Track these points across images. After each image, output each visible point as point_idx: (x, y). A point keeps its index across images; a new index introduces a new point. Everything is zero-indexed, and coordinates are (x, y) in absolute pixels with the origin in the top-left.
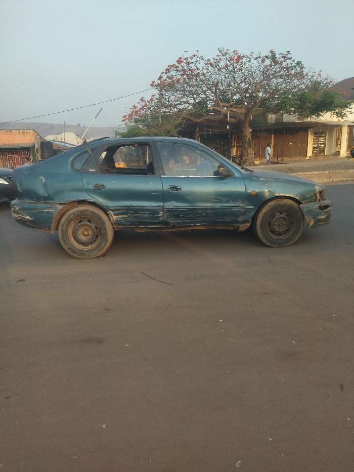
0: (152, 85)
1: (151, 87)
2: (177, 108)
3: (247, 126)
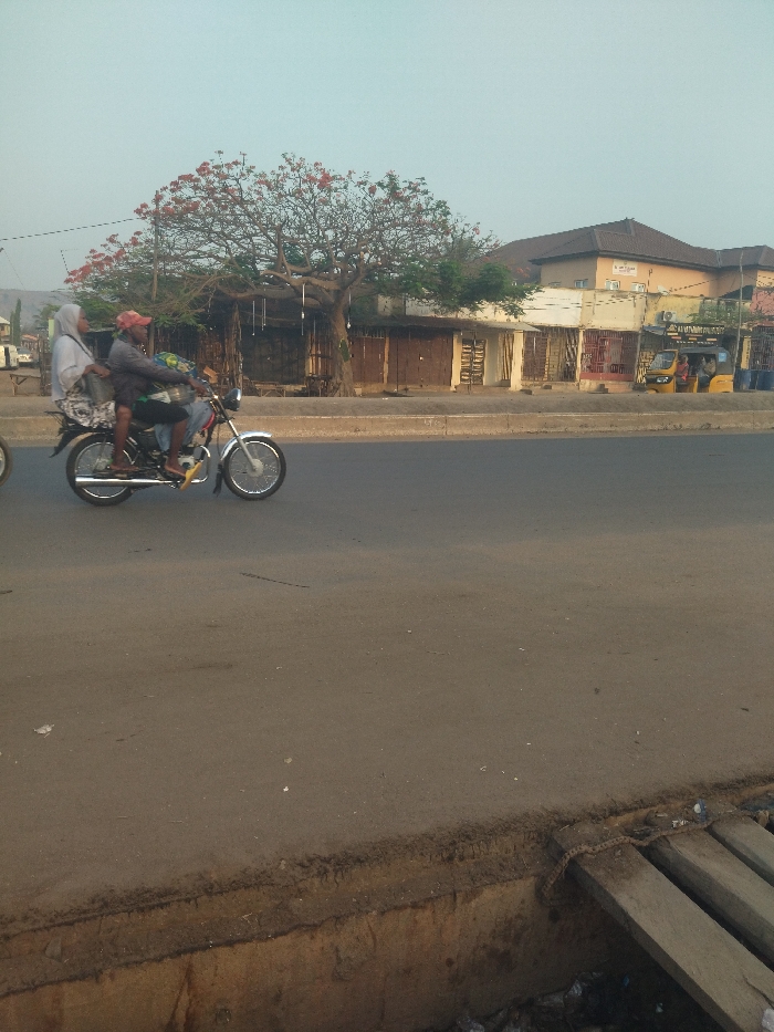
0: (138, 211)
1: (137, 216)
2: (192, 265)
3: (341, 317)
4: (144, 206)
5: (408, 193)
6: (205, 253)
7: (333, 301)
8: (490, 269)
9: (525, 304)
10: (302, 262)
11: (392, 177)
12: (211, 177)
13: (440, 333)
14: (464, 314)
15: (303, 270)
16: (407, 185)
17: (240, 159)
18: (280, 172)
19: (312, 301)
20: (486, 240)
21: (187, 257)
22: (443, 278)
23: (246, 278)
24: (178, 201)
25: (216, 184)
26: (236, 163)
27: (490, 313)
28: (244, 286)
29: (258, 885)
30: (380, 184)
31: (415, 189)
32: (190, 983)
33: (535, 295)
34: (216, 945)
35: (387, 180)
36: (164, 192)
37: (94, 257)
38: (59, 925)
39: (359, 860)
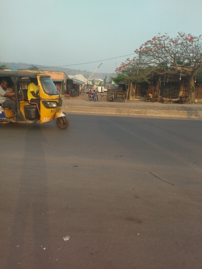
0: (135, 52)
1: (135, 53)
2: (148, 66)
4: (137, 50)
6: (152, 62)
7: (190, 74)
10: (181, 63)
12: (156, 41)
15: (182, 65)
17: (165, 35)
18: (177, 38)
19: (183, 75)
21: (148, 63)
23: (163, 69)
24: (146, 48)
25: (157, 43)
28: (163, 71)
36: (143, 46)
37: (123, 64)
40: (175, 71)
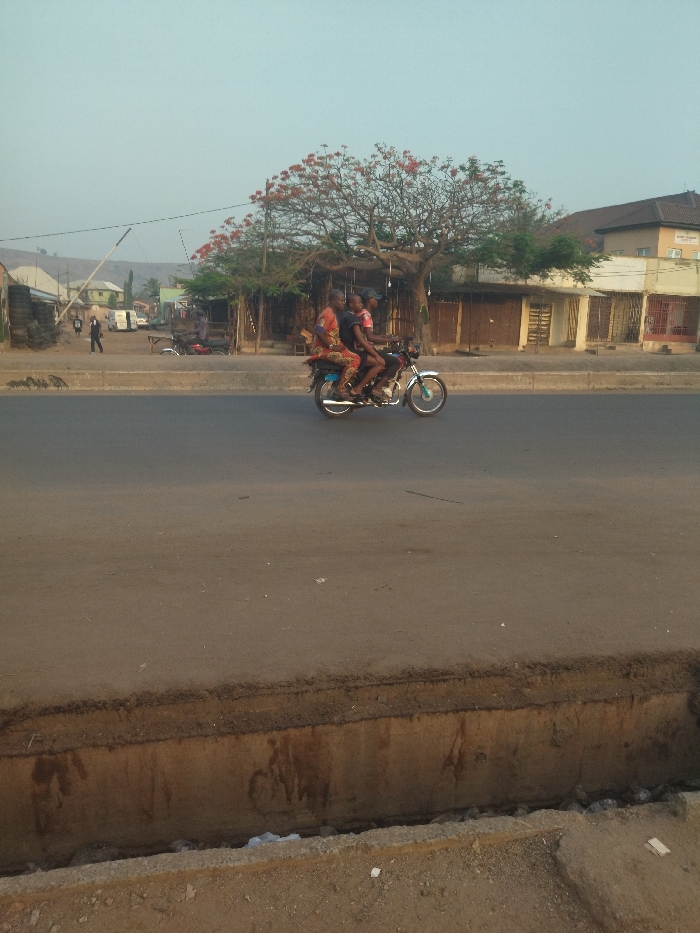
1: (251, 201)
2: (294, 242)
3: (422, 285)
4: (259, 193)
5: (487, 174)
6: (303, 231)
7: (415, 271)
8: (562, 241)
9: (593, 271)
10: (388, 237)
11: (473, 161)
12: (316, 167)
13: (510, 298)
14: (535, 280)
15: (390, 245)
16: (486, 167)
17: (341, 151)
18: (373, 159)
19: (397, 272)
20: (558, 214)
21: (290, 235)
22: (517, 249)
23: (339, 253)
24: (285, 188)
26: (338, 154)
27: (560, 280)
28: (338, 260)
29: (503, 675)
30: (462, 168)
31: (494, 171)
32: (463, 732)
33: (604, 263)
34: (480, 709)
35: (467, 165)
36: (275, 181)
37: (216, 237)
38: (386, 684)
39: (567, 669)
40: (371, 260)
